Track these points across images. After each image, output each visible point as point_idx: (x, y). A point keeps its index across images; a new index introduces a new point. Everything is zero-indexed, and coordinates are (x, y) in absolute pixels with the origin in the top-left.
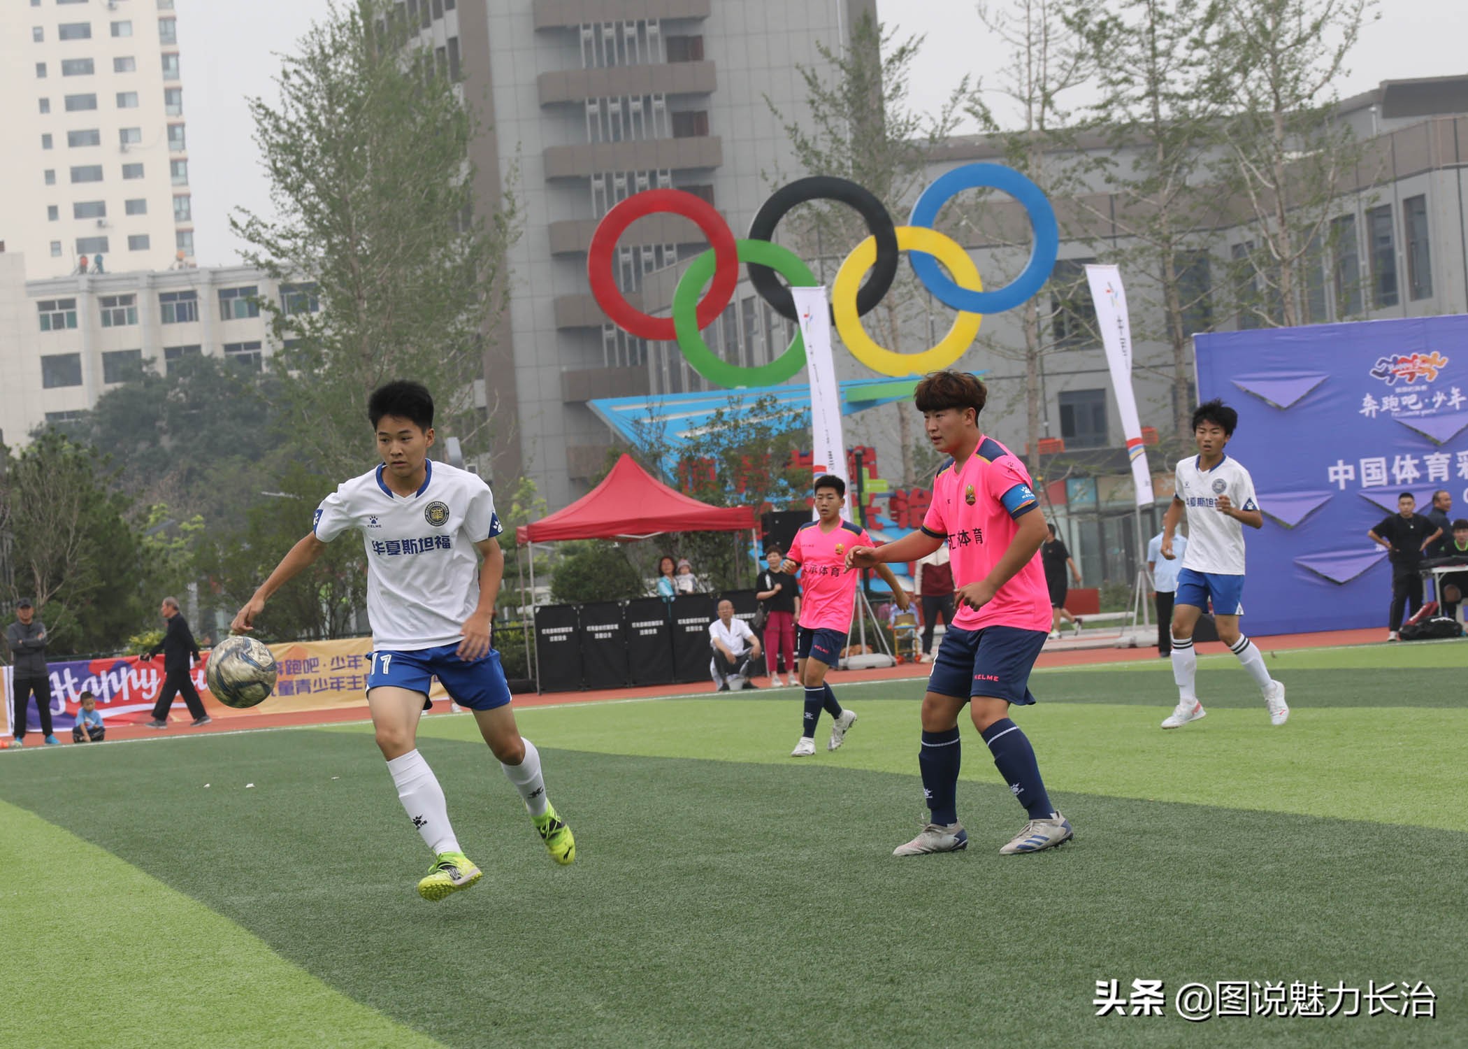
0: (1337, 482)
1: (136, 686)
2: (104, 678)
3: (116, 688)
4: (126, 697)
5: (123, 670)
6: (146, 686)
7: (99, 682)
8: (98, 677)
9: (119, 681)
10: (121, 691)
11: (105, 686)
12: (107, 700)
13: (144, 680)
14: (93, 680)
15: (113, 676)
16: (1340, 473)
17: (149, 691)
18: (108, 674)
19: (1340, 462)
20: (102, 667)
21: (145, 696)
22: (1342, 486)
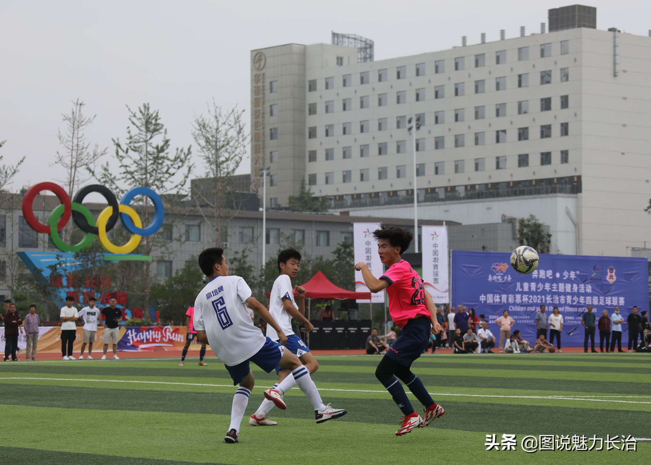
0: (481, 301)
1: (154, 337)
2: (144, 333)
3: (148, 337)
4: (151, 341)
5: (150, 331)
6: (157, 337)
7: (143, 335)
8: (143, 333)
9: (149, 334)
10: (149, 339)
11: (145, 336)
12: (145, 341)
13: (156, 335)
14: (141, 334)
15: (147, 333)
16: (482, 298)
17: (158, 339)
18: (146, 332)
19: (483, 295)
20: (144, 329)
21: (157, 341)
22: (483, 302)
